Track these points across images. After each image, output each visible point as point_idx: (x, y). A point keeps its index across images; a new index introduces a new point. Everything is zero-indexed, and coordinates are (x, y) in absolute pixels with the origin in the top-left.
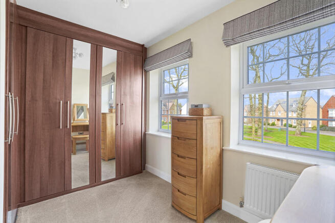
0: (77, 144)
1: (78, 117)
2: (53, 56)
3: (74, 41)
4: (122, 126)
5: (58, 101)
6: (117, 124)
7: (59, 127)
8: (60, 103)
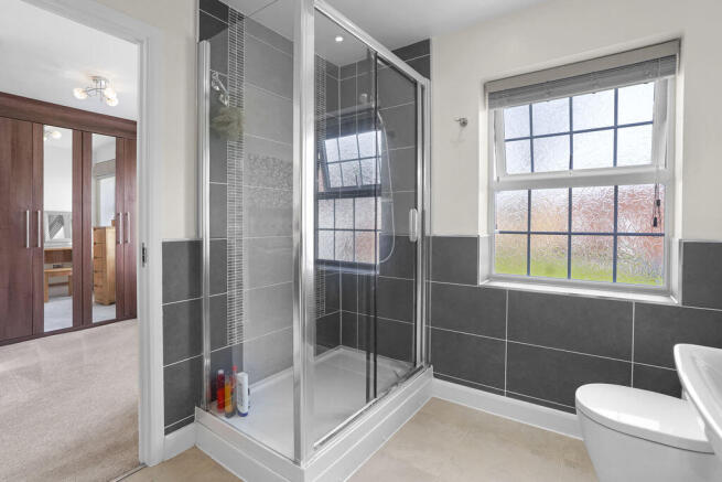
0: (51, 285)
1: (51, 236)
2: (13, 150)
3: (47, 128)
4: (127, 246)
5: (22, 211)
6: (117, 243)
7: (25, 246)
8: (25, 213)
